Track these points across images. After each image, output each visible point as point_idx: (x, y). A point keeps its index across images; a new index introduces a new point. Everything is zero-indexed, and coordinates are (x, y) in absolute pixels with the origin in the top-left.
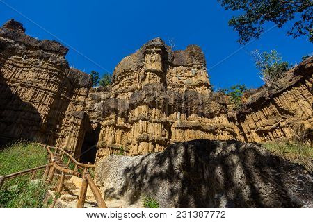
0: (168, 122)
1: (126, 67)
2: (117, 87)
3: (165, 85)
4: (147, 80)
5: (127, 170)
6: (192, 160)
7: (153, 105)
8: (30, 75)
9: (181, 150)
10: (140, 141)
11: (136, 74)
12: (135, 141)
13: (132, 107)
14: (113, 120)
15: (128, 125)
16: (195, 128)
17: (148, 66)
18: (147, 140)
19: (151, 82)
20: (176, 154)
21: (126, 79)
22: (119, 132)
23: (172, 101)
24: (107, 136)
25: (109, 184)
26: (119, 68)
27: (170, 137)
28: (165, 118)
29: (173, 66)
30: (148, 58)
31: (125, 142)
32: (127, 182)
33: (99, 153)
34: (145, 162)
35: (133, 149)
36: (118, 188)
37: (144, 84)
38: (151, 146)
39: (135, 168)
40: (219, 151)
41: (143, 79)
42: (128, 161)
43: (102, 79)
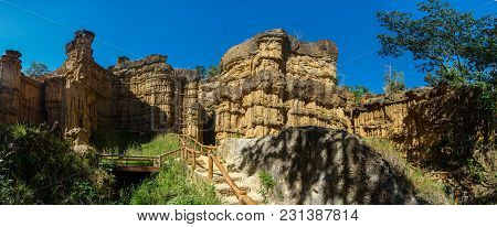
0: (284, 108)
1: (234, 56)
2: (226, 75)
3: (285, 72)
4: (261, 67)
5: (244, 150)
6: (304, 143)
7: (269, 90)
8: (147, 86)
9: (295, 135)
10: (254, 125)
11: (248, 62)
12: (250, 125)
13: (246, 93)
14: (227, 107)
15: (242, 111)
16: (311, 116)
17: (264, 53)
18: (262, 124)
19: (268, 68)
20: (290, 137)
21: (236, 67)
22: (233, 117)
23: (290, 87)
24: (223, 122)
25: (230, 161)
26: (226, 58)
27: (285, 122)
28: (281, 104)
29: (296, 55)
30: (263, 46)
31: (240, 127)
32: (244, 160)
33: (218, 137)
34: (260, 143)
35: (249, 132)
36: (238, 164)
37: (257, 70)
38: (266, 129)
39: (251, 149)
40: (328, 136)
41: (257, 66)
42: (244, 142)
43: (208, 70)
